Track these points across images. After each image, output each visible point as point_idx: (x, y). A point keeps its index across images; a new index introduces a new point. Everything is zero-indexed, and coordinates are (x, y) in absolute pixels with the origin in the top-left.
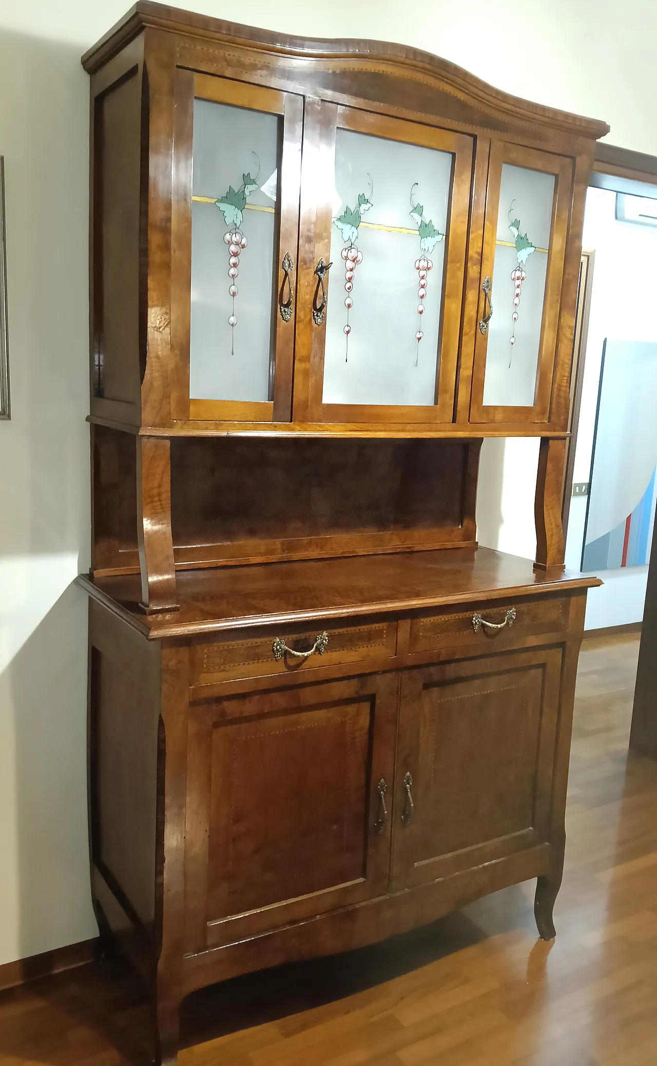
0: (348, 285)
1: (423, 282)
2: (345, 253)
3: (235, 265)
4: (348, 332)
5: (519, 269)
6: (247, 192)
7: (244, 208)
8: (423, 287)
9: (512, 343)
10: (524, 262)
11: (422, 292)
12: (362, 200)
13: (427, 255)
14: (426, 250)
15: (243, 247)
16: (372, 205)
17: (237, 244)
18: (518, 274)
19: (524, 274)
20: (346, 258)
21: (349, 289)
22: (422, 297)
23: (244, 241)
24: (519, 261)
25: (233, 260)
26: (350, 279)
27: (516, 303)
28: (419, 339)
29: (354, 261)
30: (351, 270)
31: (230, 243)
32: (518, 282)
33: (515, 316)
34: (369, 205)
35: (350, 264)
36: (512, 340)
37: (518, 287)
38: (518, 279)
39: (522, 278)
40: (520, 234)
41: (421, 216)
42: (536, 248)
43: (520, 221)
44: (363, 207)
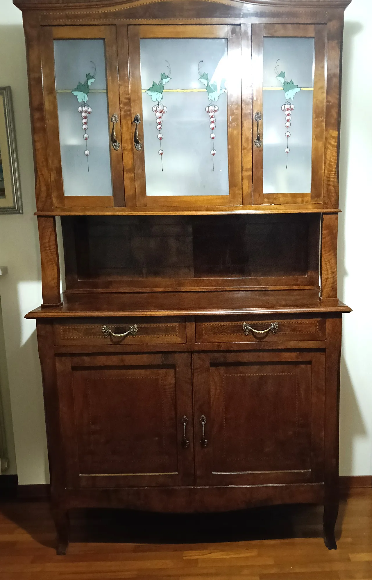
0: (159, 126)
1: (212, 119)
2: (154, 109)
3: (86, 123)
4: (162, 154)
5: (288, 103)
6: (89, 84)
7: (88, 92)
8: (213, 122)
9: (287, 152)
10: (292, 98)
11: (212, 125)
12: (164, 76)
13: (214, 103)
14: (213, 100)
15: (89, 113)
16: (171, 79)
17: (86, 112)
18: (287, 106)
19: (292, 106)
20: (156, 111)
21: (160, 128)
22: (213, 129)
23: (90, 110)
24: (287, 98)
25: (84, 121)
26: (160, 123)
27: (288, 125)
28: (214, 154)
29: (161, 112)
30: (160, 118)
31: (82, 112)
32: (287, 112)
33: (287, 134)
34: (168, 79)
35: (158, 114)
36: (287, 150)
37: (288, 115)
38: (288, 109)
39: (291, 109)
40: (286, 81)
41: (207, 80)
42: (301, 88)
43: (285, 72)
44: (165, 81)
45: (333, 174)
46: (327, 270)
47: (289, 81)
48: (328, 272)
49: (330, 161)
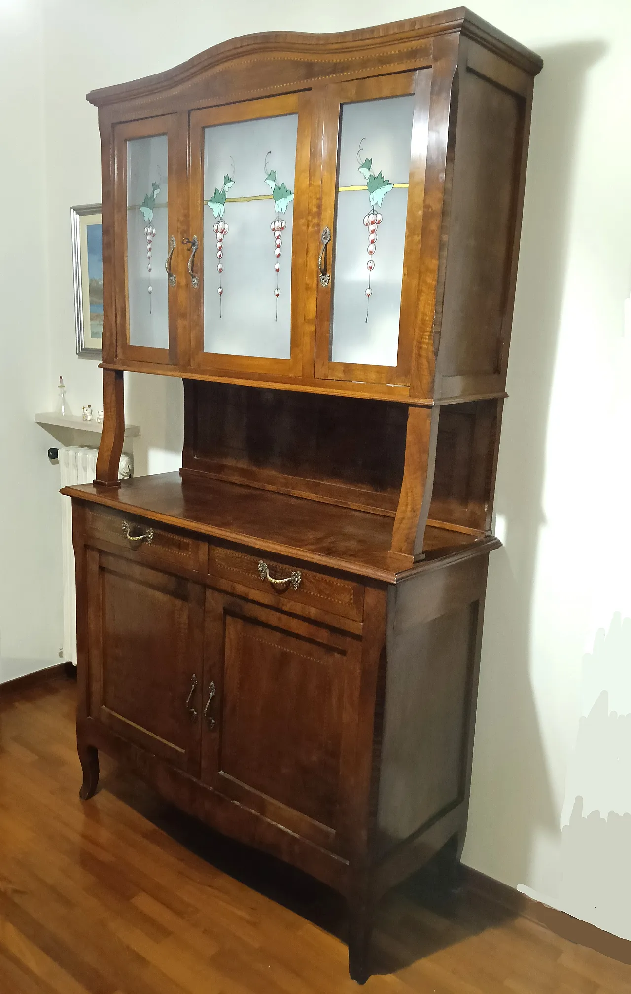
0: (219, 253)
1: (278, 242)
2: (215, 227)
3: (150, 250)
4: (221, 293)
5: (374, 212)
6: (155, 196)
7: (154, 208)
8: (278, 246)
9: (369, 295)
10: (379, 204)
11: (278, 251)
12: (227, 179)
13: (281, 217)
14: (280, 211)
15: (154, 235)
16: (234, 182)
17: (151, 234)
18: (372, 218)
19: (379, 217)
20: (217, 231)
21: (220, 256)
22: (278, 256)
23: (154, 231)
24: (373, 203)
25: (149, 246)
26: (220, 249)
27: (371, 250)
28: (277, 295)
29: (222, 233)
30: (221, 240)
31: (147, 234)
32: (372, 227)
33: (370, 265)
34: (232, 183)
35: (219, 236)
36: (368, 292)
37: (373, 232)
38: (373, 223)
39: (377, 222)
40: (372, 174)
41: (274, 181)
42: (394, 184)
43: (371, 159)
44: (229, 185)
45: (428, 338)
46: (407, 505)
47: (376, 175)
48: (406, 508)
49: (424, 314)
